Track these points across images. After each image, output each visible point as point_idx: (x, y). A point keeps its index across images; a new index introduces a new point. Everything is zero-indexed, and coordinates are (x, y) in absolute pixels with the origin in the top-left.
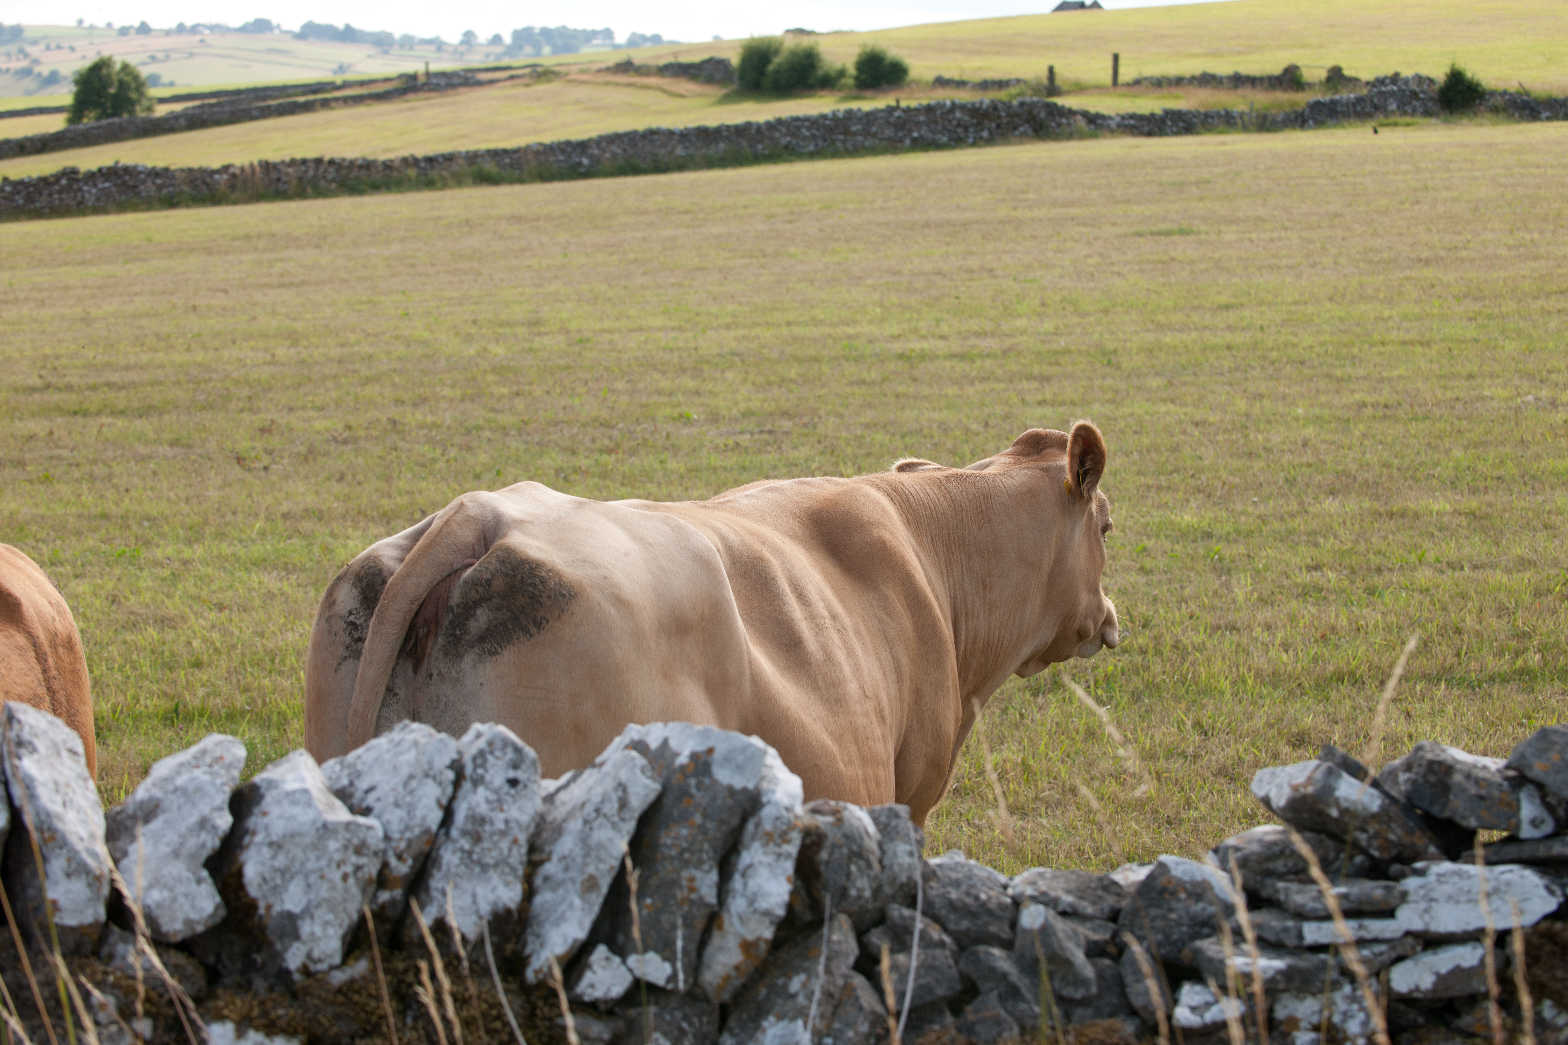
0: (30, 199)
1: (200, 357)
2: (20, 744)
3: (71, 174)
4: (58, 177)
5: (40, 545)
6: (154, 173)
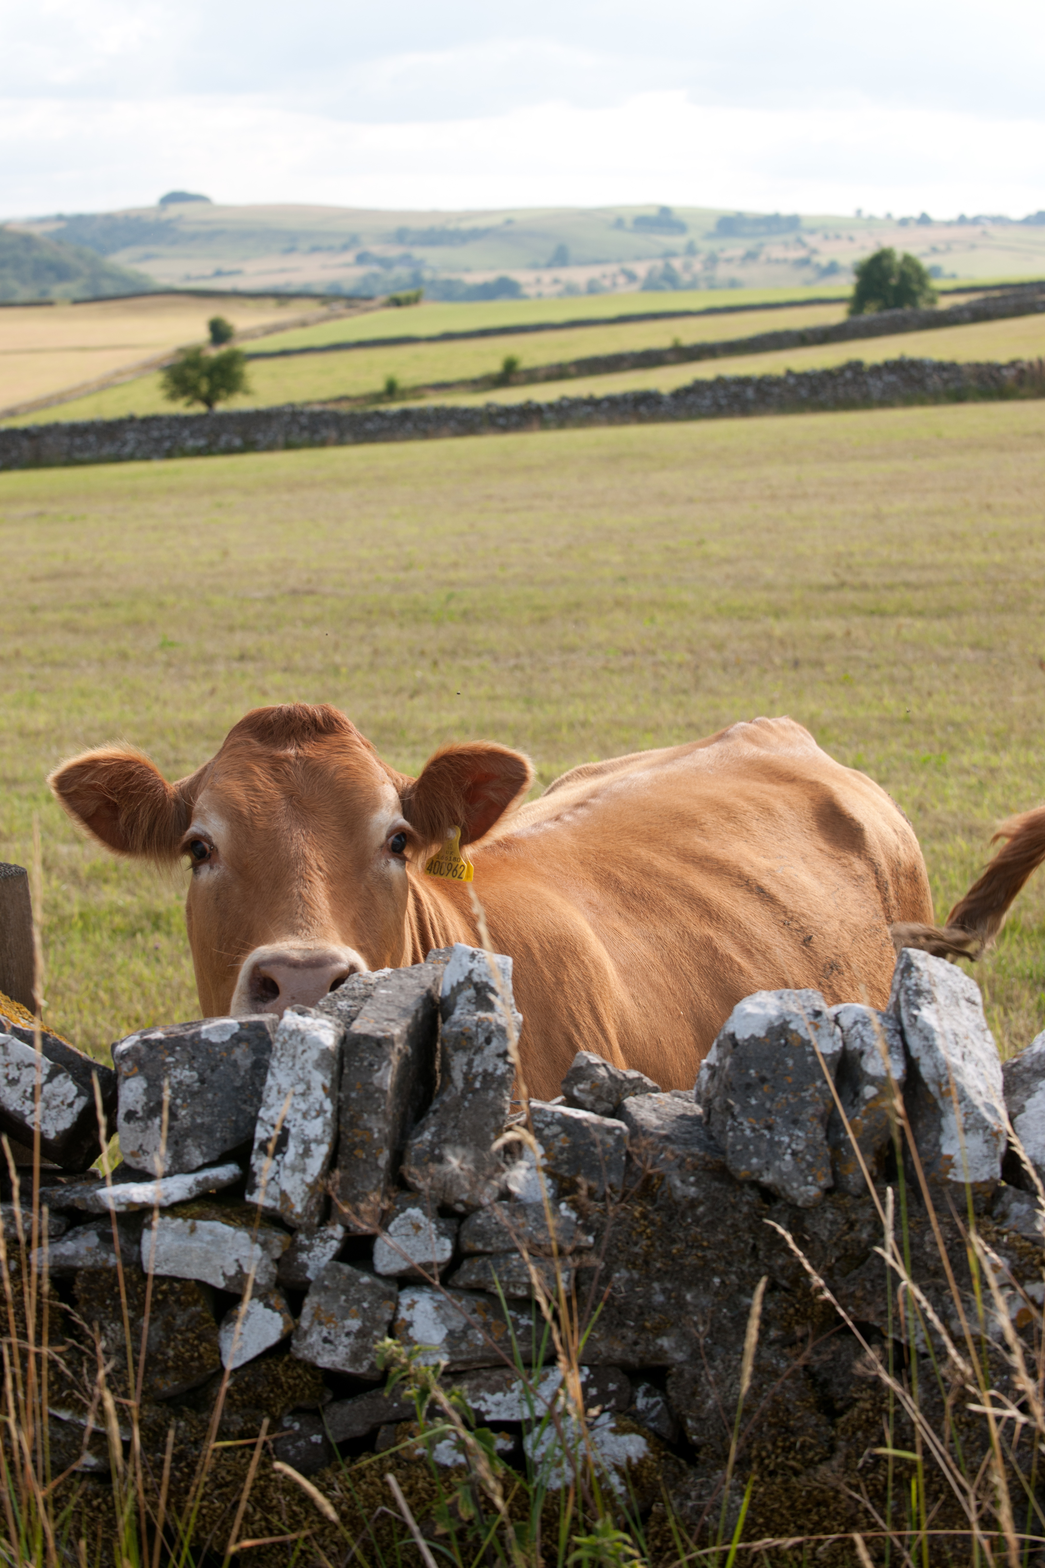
0: (814, 391)
3: (855, 367)
4: (842, 370)
6: (941, 367)
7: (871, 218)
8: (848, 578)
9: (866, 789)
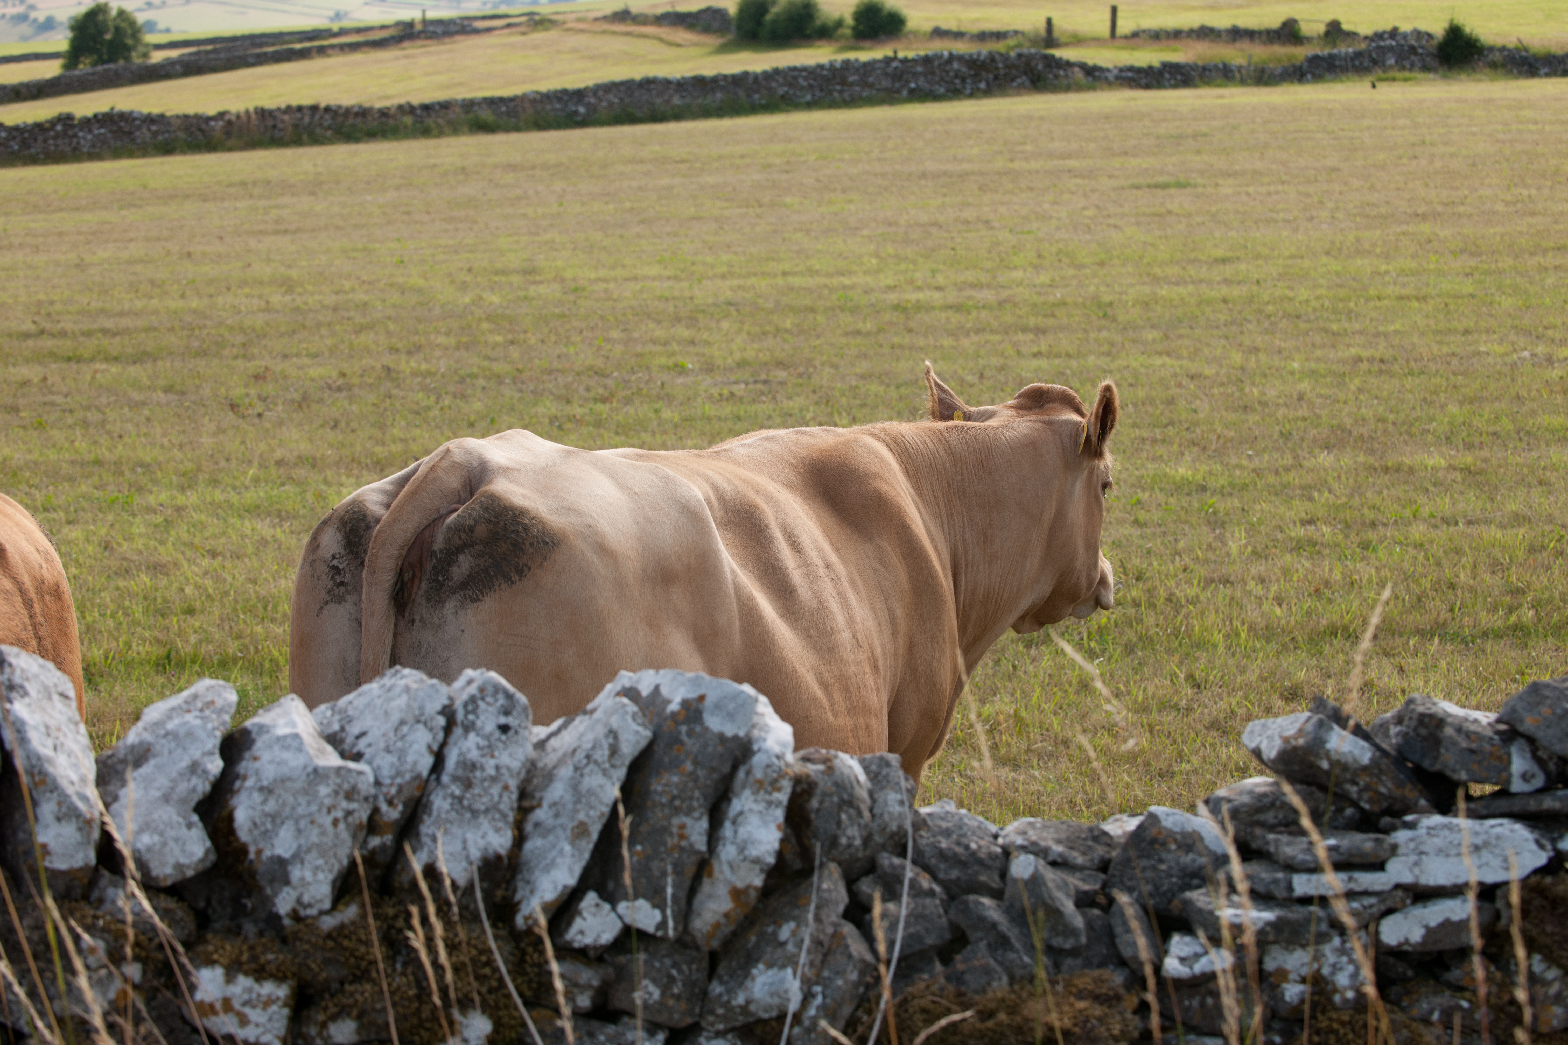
0: (25, 144)
1: (194, 304)
2: (11, 687)
3: (66, 119)
4: (53, 122)
5: (33, 491)
6: (150, 120)
8: (48, 326)
9: (10, 510)
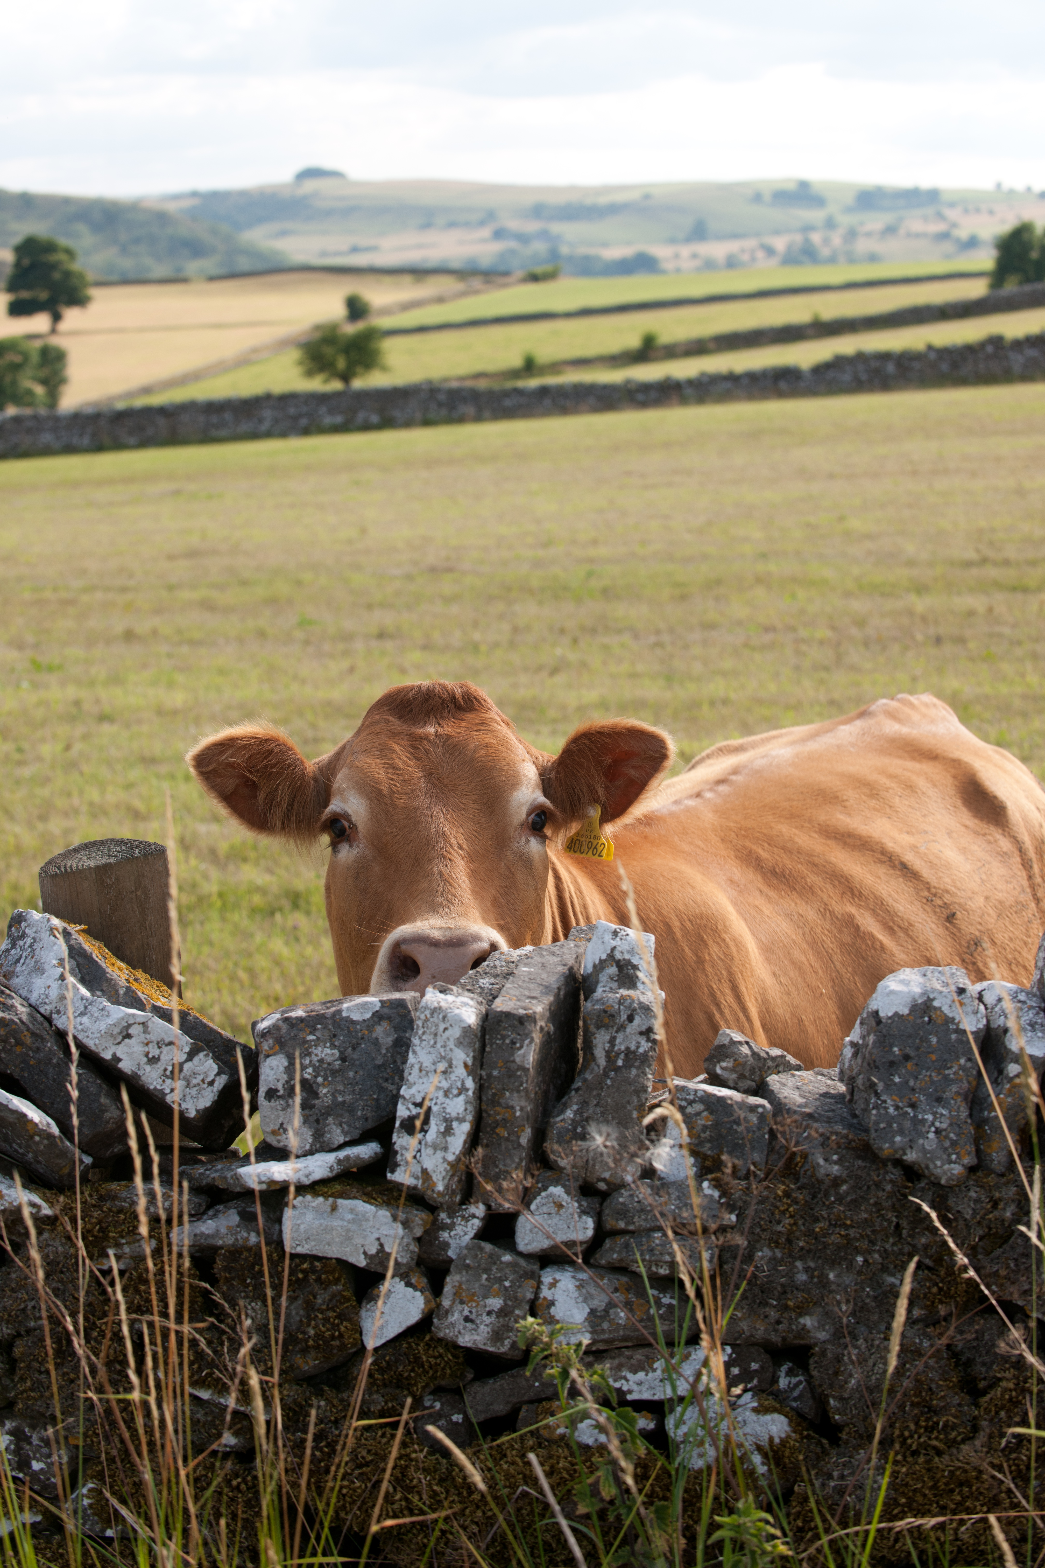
0: (955, 366)
3: (996, 341)
4: (984, 344)
7: (1011, 192)
8: (991, 554)
9: (1009, 766)
